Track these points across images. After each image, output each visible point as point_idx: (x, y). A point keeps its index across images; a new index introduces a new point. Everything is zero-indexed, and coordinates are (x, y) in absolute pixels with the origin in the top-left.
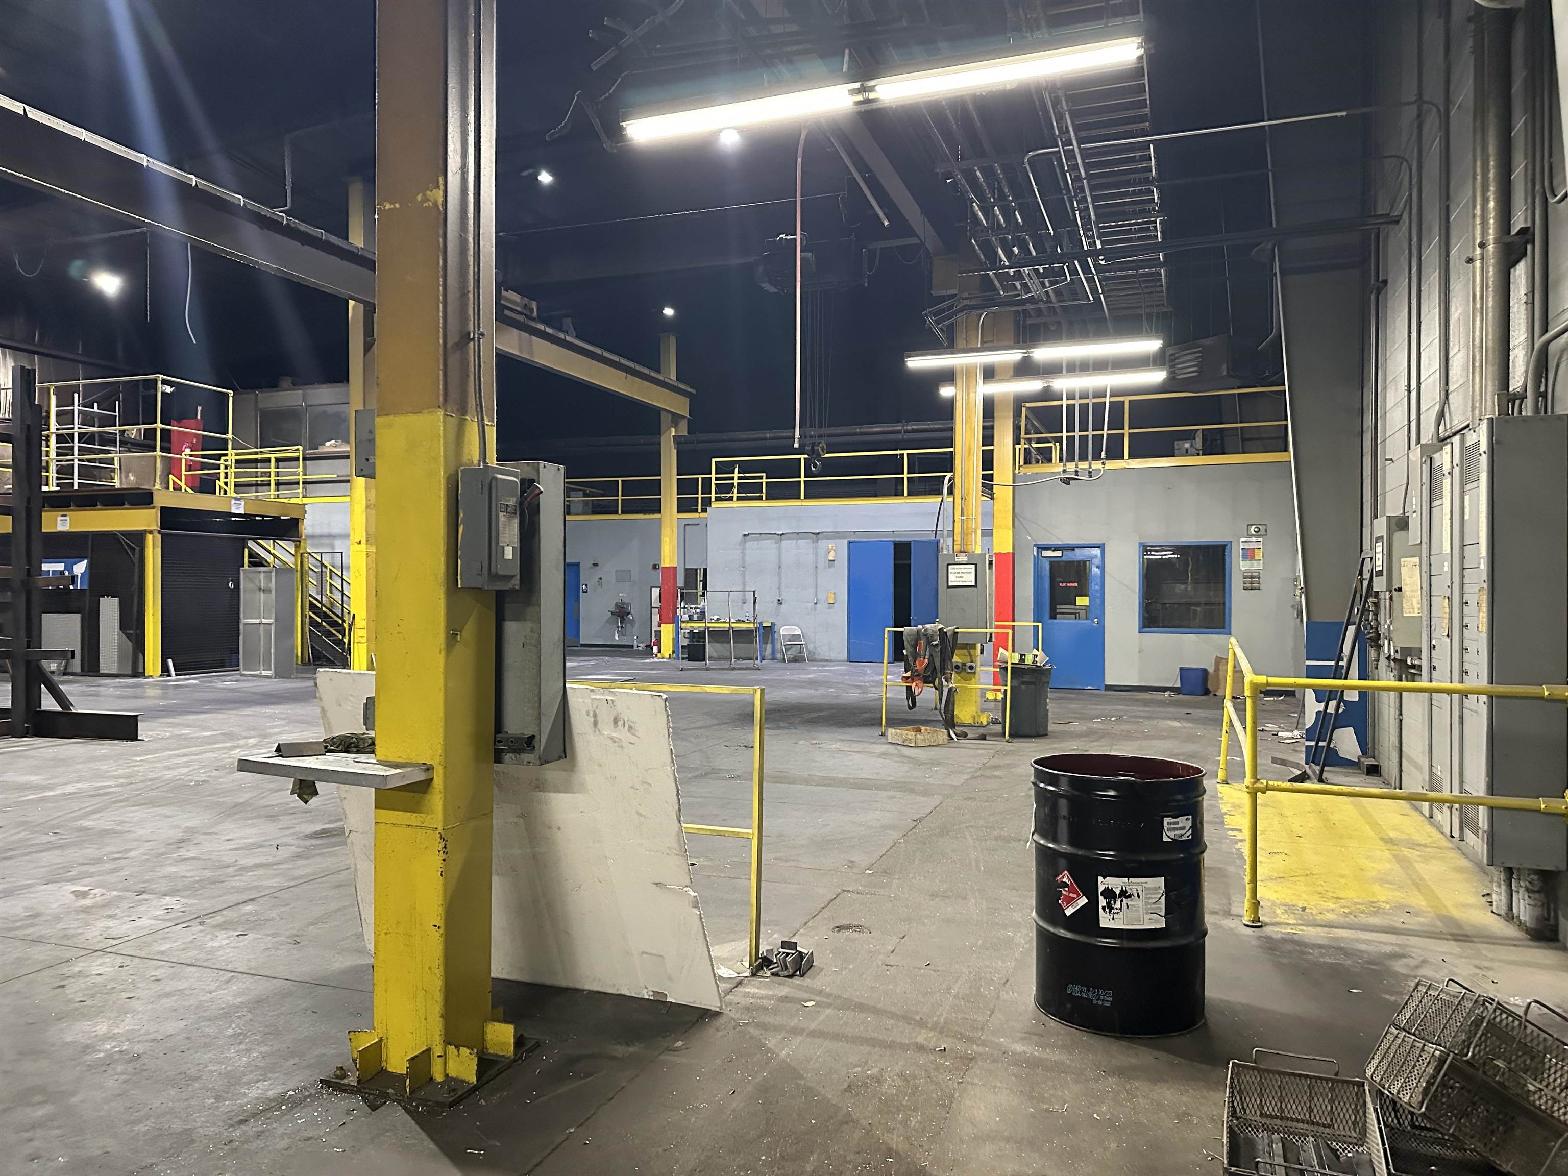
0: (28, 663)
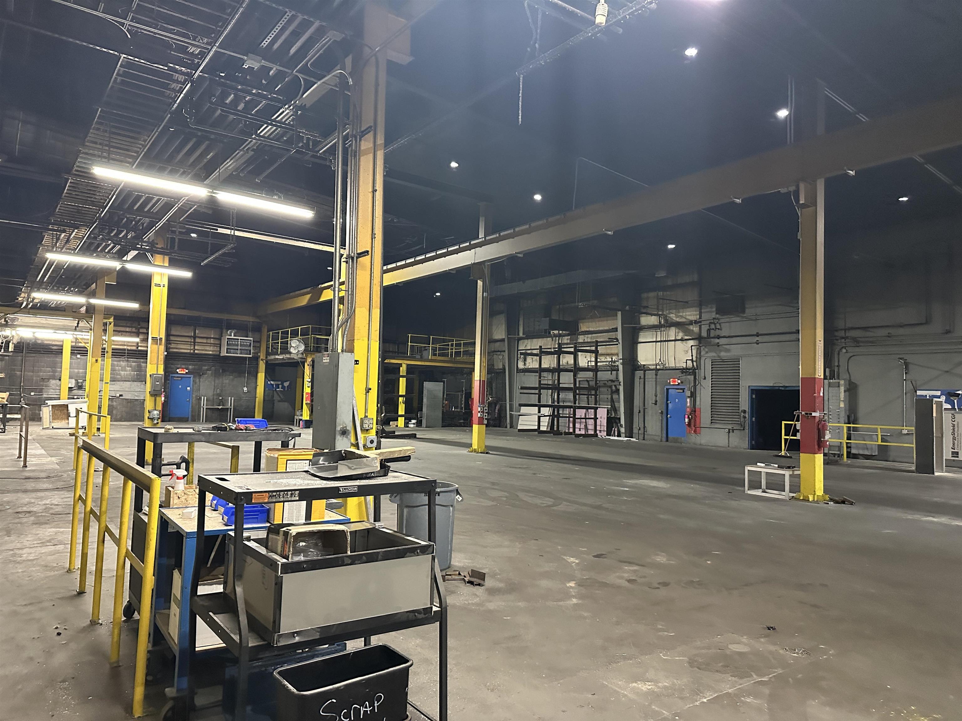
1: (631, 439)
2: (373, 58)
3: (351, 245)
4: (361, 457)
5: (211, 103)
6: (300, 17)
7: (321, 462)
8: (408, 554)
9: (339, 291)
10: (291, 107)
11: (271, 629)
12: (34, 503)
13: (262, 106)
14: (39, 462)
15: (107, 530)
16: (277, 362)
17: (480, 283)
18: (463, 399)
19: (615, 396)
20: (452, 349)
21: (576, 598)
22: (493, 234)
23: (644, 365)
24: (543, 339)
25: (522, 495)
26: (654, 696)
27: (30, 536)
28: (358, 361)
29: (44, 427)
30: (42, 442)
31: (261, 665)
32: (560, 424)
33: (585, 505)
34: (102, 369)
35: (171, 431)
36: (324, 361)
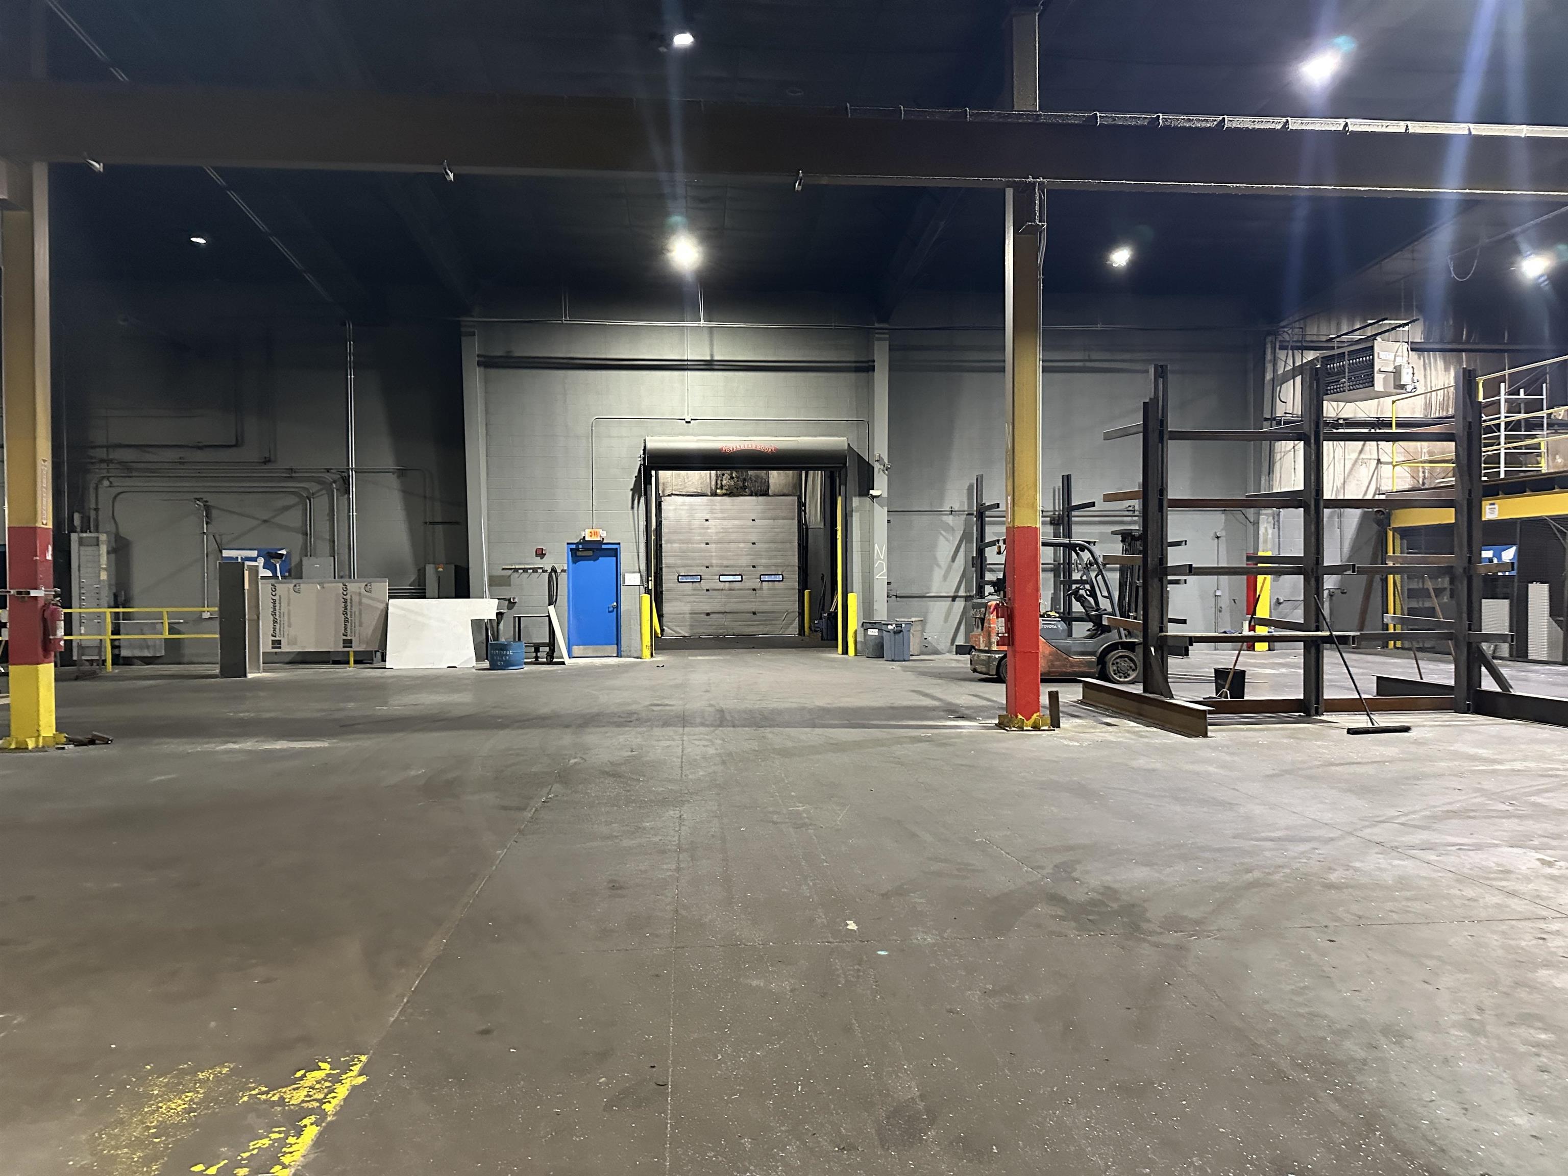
0: (1469, 645)
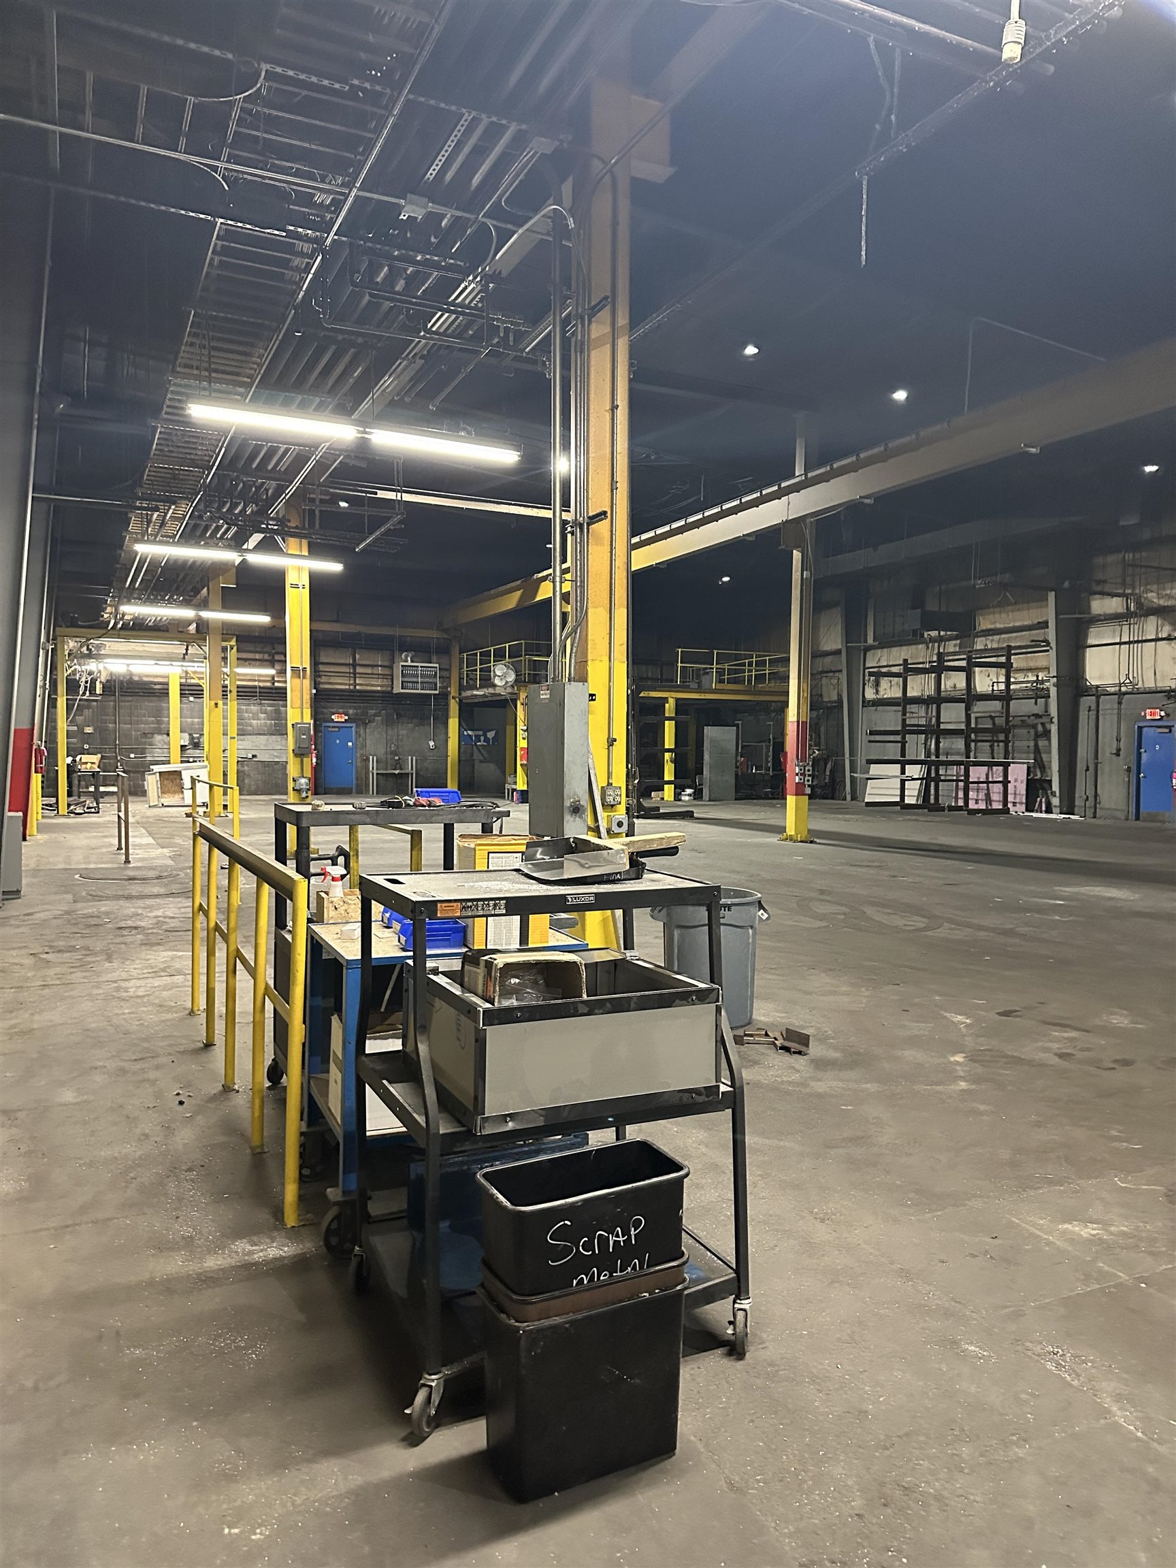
1: (1071, 816)
2: (608, 177)
3: (578, 503)
4: (599, 848)
5: (355, 284)
6: (485, 120)
7: (539, 856)
8: (677, 1001)
9: (561, 582)
10: (478, 279)
11: (472, 1109)
12: (142, 914)
13: (433, 280)
14: (146, 855)
15: (239, 955)
16: (476, 701)
17: (797, 555)
18: (771, 754)
19: (1042, 743)
20: (750, 671)
21: (965, 1081)
22: (819, 466)
23: (1098, 687)
24: (910, 647)
25: (869, 911)
26: (1104, 1247)
27: (138, 962)
28: (595, 695)
29: (151, 804)
30: (148, 825)
31: (462, 1161)
32: (940, 793)
33: (981, 928)
34: (225, 717)
35: (321, 809)
36: (542, 697)
